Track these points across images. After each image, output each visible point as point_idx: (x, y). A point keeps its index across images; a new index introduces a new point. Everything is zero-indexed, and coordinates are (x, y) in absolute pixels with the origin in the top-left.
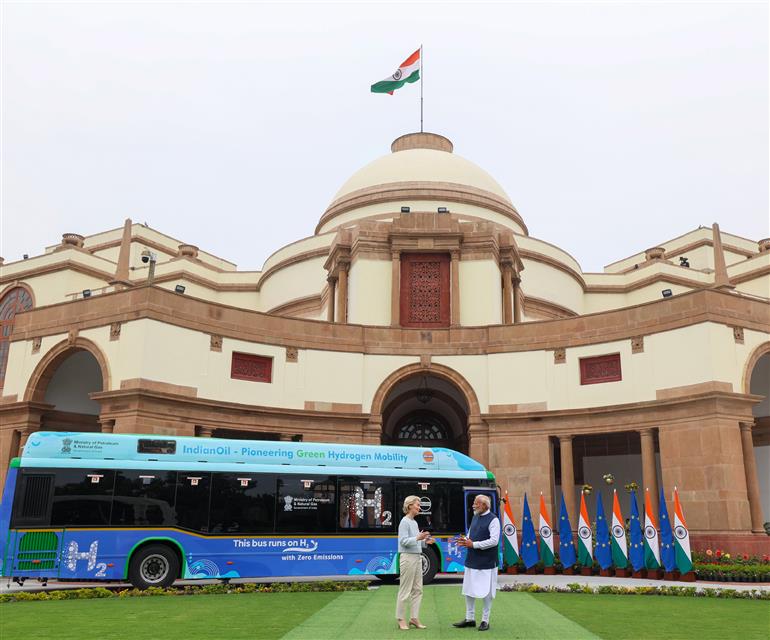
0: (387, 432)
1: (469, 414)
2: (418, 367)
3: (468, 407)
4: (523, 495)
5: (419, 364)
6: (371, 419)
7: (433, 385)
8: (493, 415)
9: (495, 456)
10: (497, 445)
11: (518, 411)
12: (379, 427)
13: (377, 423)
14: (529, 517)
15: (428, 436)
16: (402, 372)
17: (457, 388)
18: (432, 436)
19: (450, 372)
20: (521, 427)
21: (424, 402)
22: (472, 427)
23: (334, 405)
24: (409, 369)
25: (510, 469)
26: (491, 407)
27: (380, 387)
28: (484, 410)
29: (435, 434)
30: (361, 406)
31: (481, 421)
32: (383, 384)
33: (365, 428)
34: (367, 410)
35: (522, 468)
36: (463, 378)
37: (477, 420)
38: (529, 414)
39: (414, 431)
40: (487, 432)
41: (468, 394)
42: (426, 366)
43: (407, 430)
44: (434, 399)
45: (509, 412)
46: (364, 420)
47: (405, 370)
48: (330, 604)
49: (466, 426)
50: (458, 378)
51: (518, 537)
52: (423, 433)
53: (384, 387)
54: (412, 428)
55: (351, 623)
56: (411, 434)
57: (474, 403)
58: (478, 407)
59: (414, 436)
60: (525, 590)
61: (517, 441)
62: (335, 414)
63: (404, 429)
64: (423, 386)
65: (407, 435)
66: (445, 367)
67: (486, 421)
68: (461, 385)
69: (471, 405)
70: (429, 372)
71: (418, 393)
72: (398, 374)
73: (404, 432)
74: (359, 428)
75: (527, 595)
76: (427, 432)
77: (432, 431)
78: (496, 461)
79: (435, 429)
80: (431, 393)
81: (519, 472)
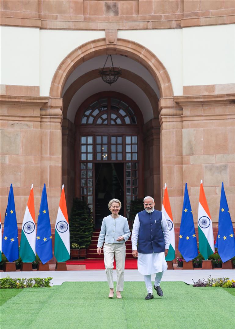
0: (68, 116)
1: (161, 96)
2: (102, 43)
3: (159, 88)
4: (221, 184)
5: (104, 40)
6: (51, 103)
7: (120, 64)
8: (188, 98)
9: (190, 143)
10: (192, 130)
11: (217, 93)
12: (59, 111)
13: (56, 107)
14: (227, 208)
15: (115, 120)
16: (84, 49)
17: (147, 68)
18: (119, 121)
19: (139, 49)
20: (219, 110)
21: (110, 83)
22: (163, 111)
23: (8, 87)
24: (92, 45)
25: (206, 156)
26: (186, 89)
27: (60, 67)
28: (178, 92)
29: (122, 118)
30: (38, 87)
31: (174, 105)
32: (63, 63)
33: (44, 112)
34: (45, 92)
35: (218, 156)
36: (153, 56)
37: (170, 103)
38: (228, 95)
39: (99, 116)
40: (181, 116)
41: (159, 74)
42: (111, 43)
43: (91, 114)
44: (121, 80)
45: (206, 94)
46: (43, 105)
47: (88, 47)
48: (10, 301)
49: (157, 110)
50: (149, 56)
51: (214, 230)
52: (109, 118)
53: (64, 67)
54: (96, 112)
55: (32, 321)
56: (96, 119)
57: (167, 84)
58: (170, 88)
59: (99, 121)
60: (220, 284)
61: (214, 125)
62: (10, 97)
63: (87, 113)
64: (109, 65)
65: (91, 120)
66: (133, 43)
67: (179, 104)
68: (151, 63)
69: (163, 86)
70: (115, 50)
71: (102, 73)
72: (80, 52)
73: (88, 117)
74: (37, 112)
75: (221, 290)
76: (114, 116)
77: (119, 116)
78: (191, 148)
79: (122, 112)
80: (117, 73)
81: (216, 159)
